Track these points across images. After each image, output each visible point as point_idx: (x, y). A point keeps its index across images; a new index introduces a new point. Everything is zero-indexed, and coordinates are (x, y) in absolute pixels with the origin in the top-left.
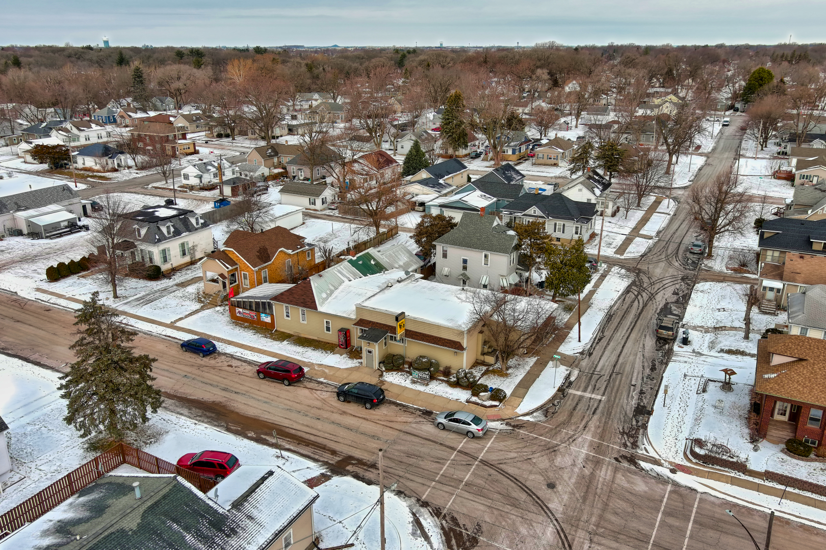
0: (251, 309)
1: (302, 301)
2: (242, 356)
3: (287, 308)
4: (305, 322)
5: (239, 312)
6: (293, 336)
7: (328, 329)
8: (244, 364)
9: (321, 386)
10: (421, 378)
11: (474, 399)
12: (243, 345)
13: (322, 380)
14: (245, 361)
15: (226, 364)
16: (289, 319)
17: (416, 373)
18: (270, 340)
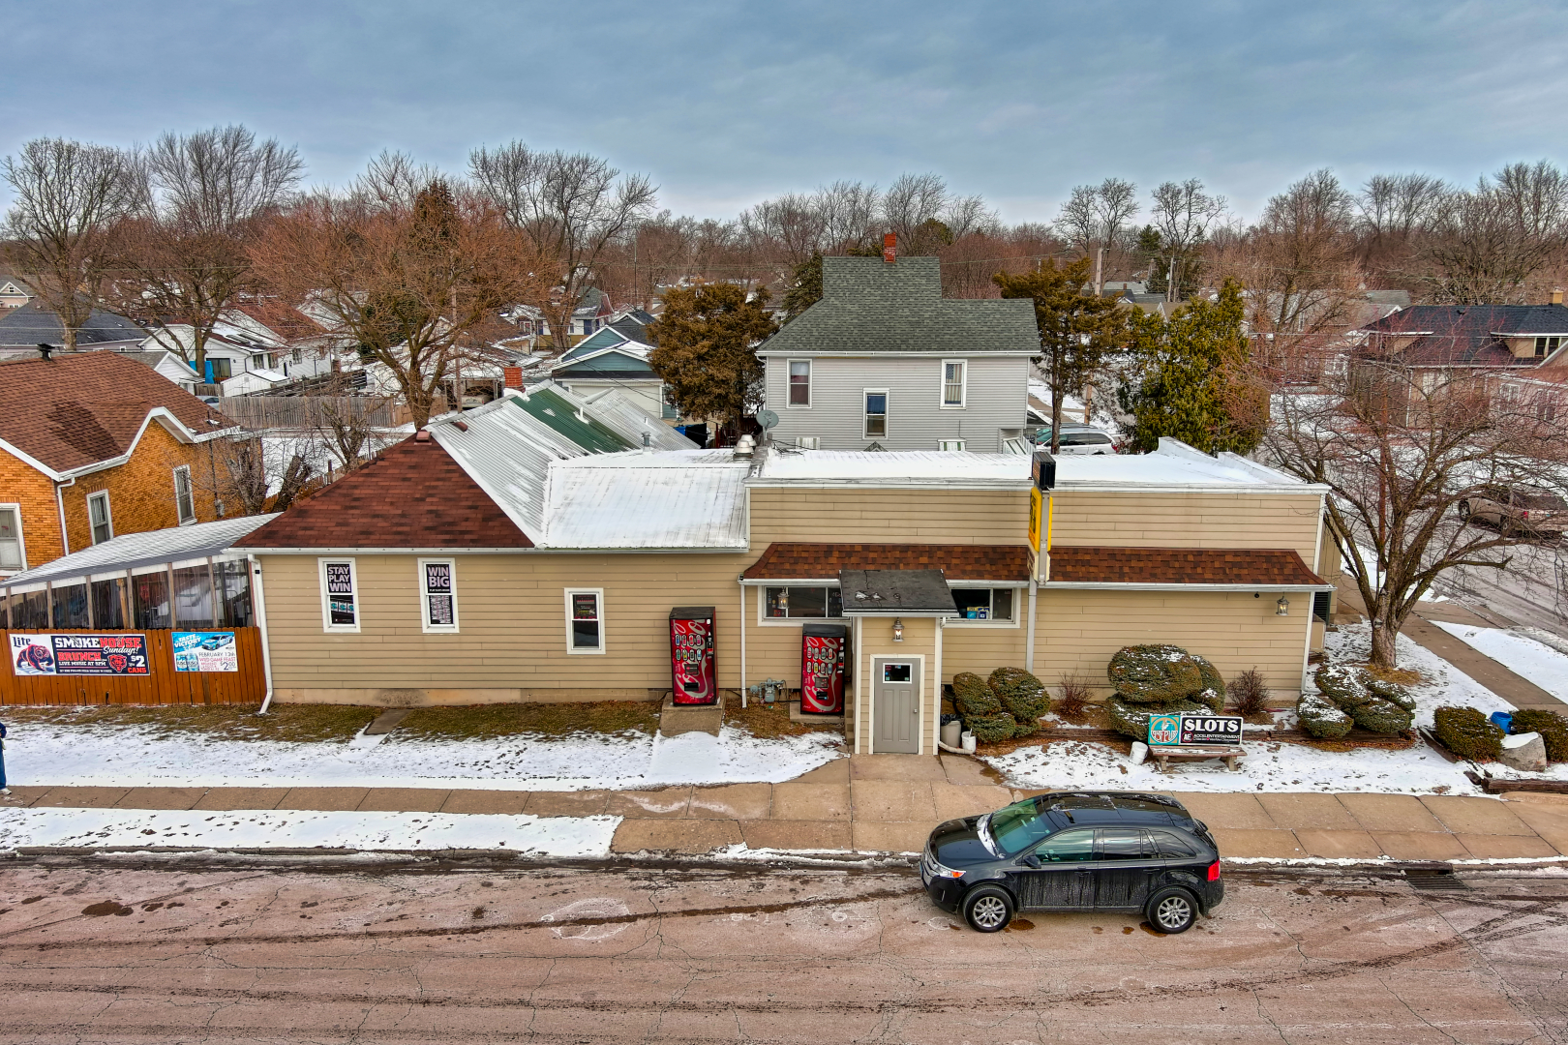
0: (107, 622)
1: (426, 521)
2: (158, 840)
3: (339, 573)
4: (455, 628)
6: (383, 711)
7: (586, 633)
8: (196, 880)
9: (770, 883)
10: (1195, 738)
12: (127, 791)
13: (737, 852)
14: (197, 863)
15: (74, 905)
16: (356, 628)
18: (270, 745)
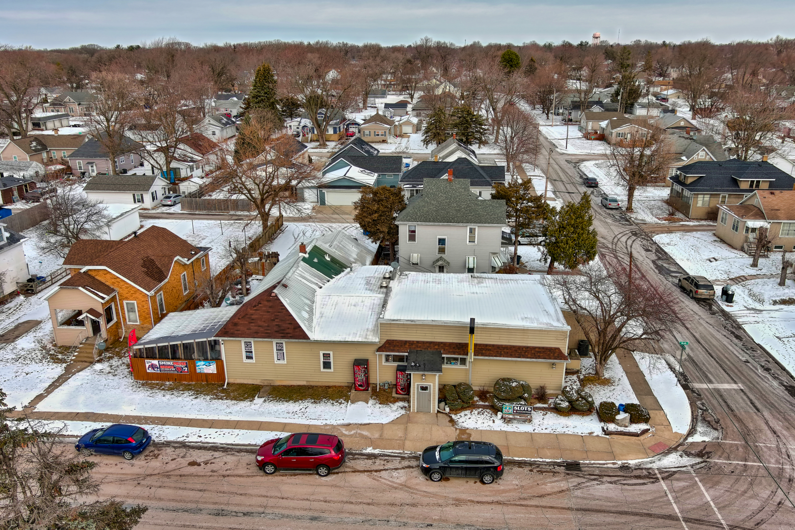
0: (174, 357)
1: (275, 329)
2: (203, 439)
3: (248, 344)
4: (285, 362)
5: (153, 366)
6: (262, 387)
7: (327, 365)
8: (217, 454)
9: (378, 461)
10: (518, 413)
11: (612, 427)
12: (191, 420)
13: (369, 450)
14: (215, 448)
15: (185, 462)
16: (253, 361)
17: (508, 407)
18: (229, 402)
